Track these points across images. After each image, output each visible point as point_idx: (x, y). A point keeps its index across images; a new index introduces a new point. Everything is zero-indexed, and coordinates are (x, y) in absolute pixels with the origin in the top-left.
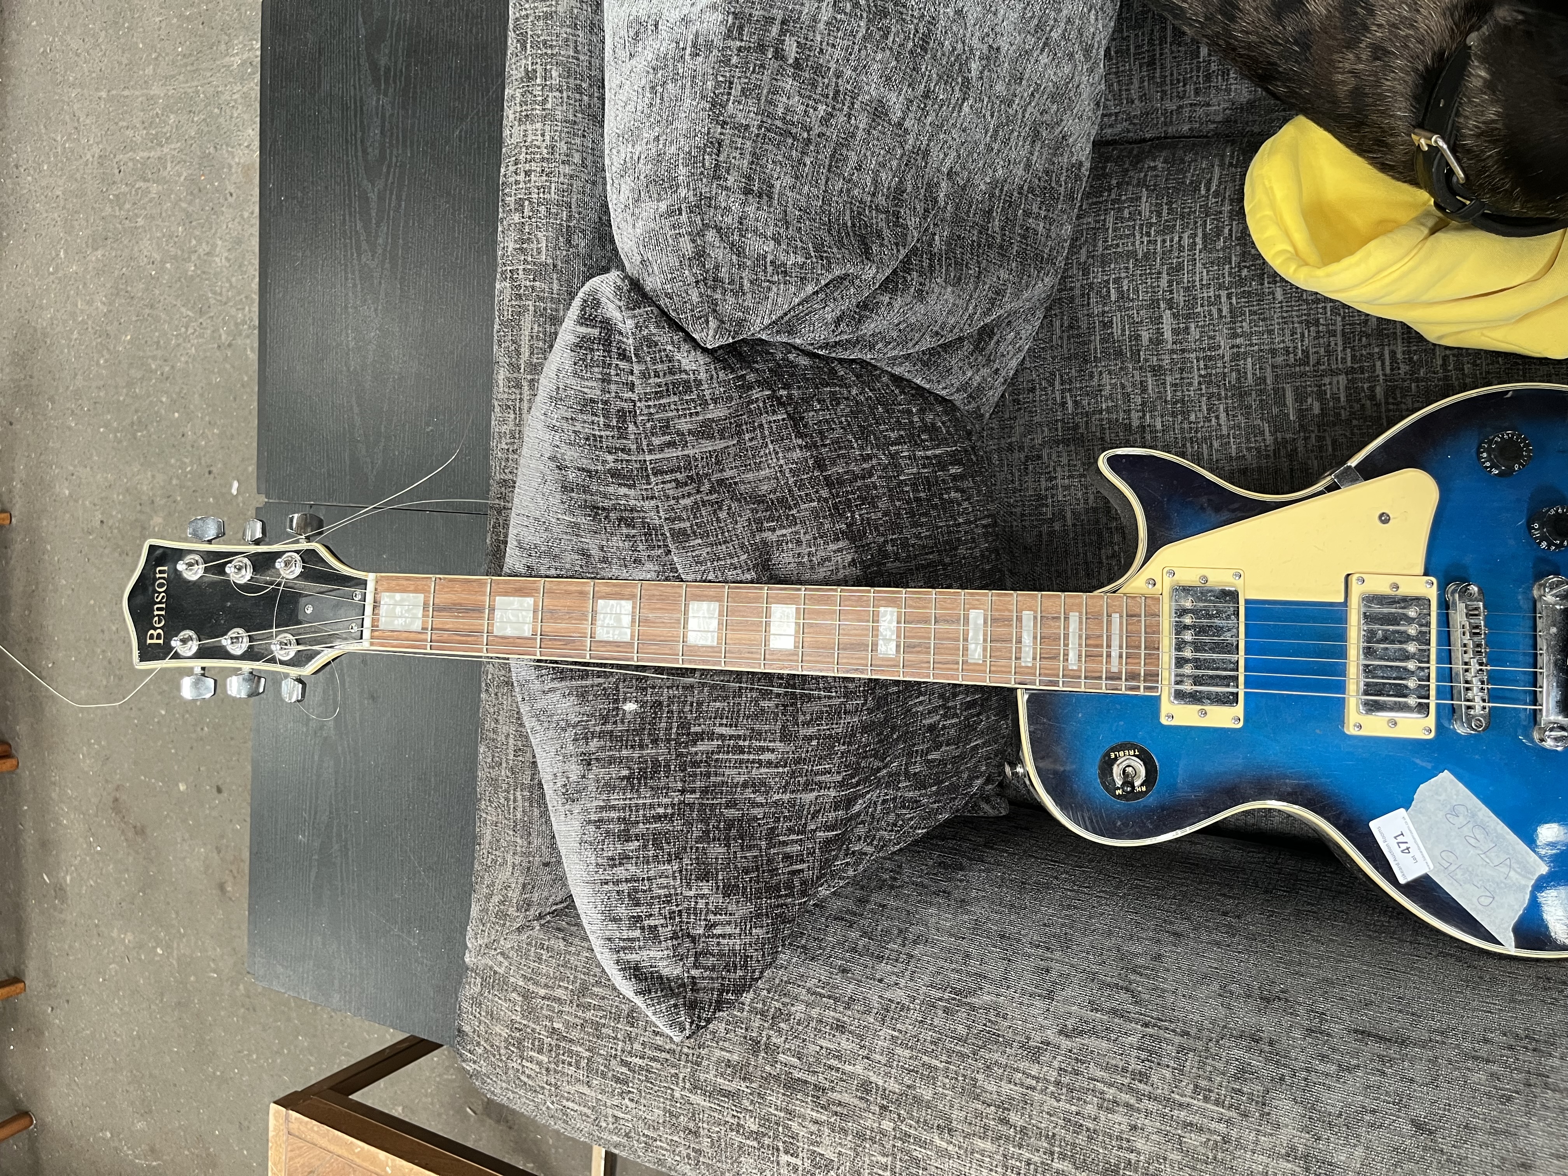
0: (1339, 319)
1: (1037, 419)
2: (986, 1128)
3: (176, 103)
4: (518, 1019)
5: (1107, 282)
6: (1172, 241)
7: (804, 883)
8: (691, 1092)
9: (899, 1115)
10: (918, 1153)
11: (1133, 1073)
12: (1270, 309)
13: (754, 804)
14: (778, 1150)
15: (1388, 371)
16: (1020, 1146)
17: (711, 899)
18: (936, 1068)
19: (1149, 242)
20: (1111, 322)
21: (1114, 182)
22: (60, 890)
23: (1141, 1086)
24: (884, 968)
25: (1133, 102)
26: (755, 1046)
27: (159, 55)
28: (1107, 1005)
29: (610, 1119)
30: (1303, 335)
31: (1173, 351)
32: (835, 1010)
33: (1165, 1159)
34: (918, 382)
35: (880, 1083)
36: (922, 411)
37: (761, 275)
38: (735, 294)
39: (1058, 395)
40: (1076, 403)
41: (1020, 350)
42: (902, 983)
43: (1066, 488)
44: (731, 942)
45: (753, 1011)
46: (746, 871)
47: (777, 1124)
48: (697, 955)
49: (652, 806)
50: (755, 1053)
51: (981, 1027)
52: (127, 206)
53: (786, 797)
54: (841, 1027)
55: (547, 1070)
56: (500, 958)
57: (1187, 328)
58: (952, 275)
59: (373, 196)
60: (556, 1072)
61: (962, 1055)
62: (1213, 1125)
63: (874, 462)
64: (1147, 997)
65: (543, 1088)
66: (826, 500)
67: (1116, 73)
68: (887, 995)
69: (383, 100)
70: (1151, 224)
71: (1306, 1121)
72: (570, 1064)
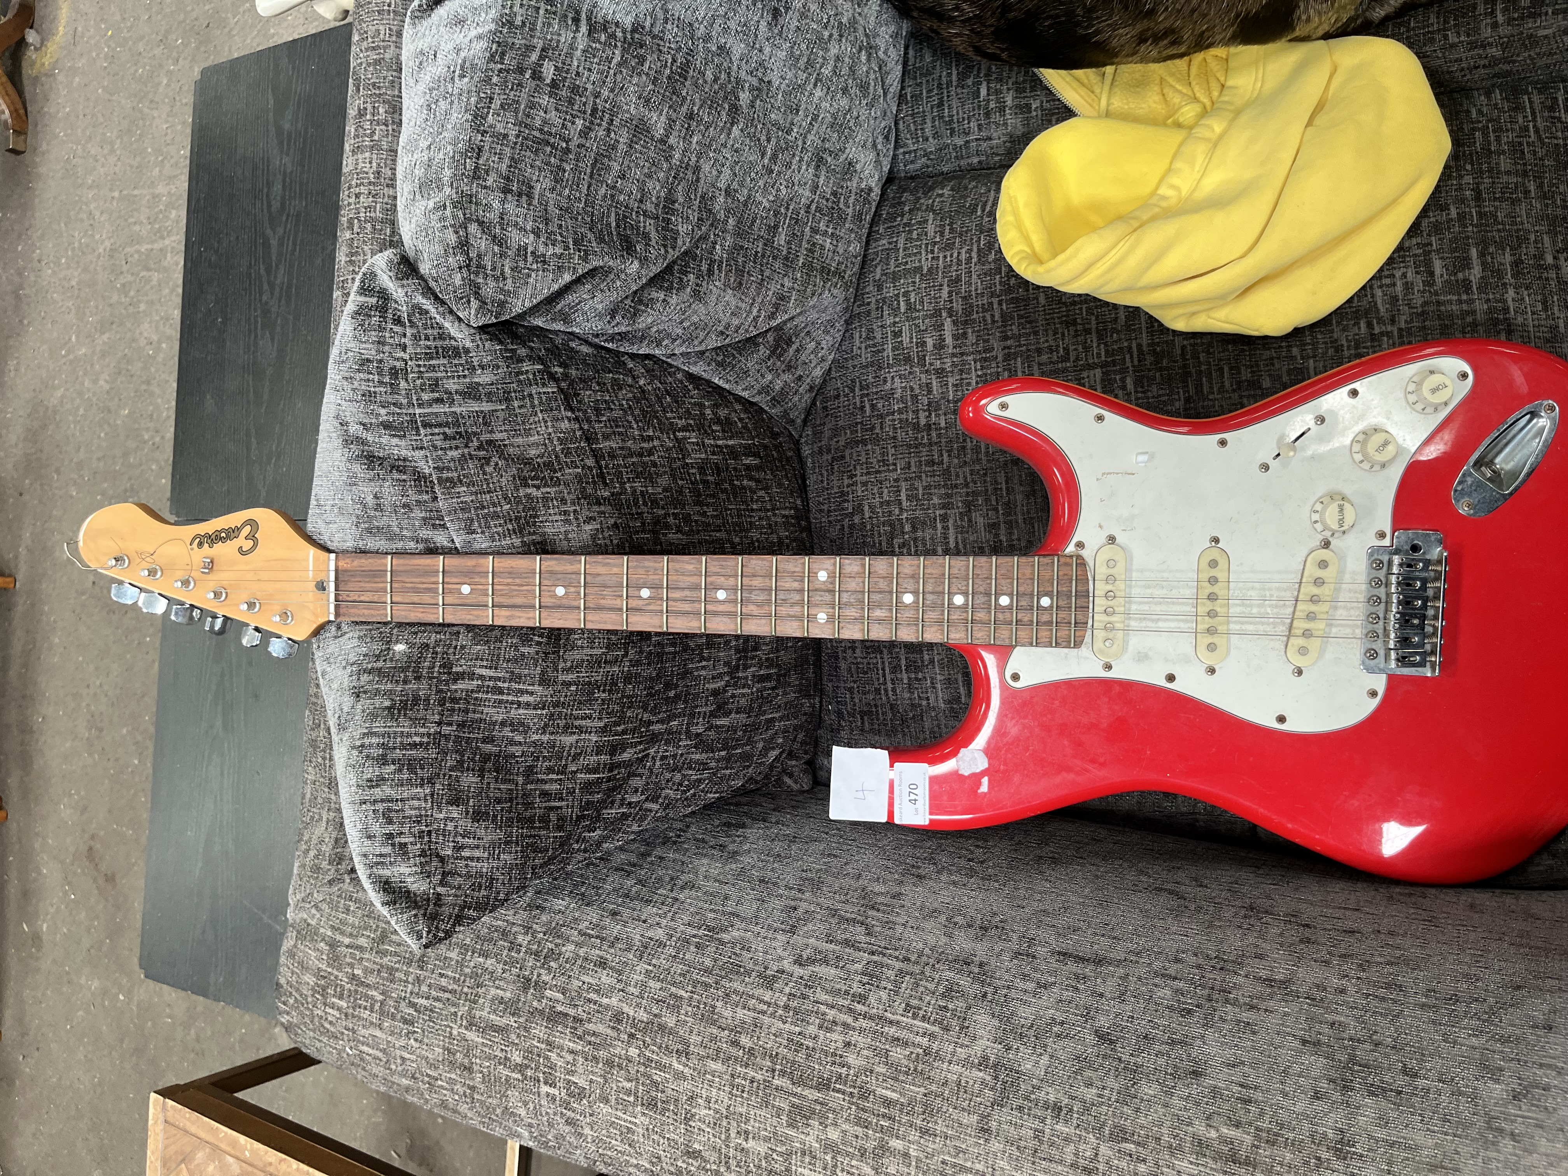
0: (1093, 318)
1: (841, 423)
2: (718, 1051)
3: (177, 200)
4: (324, 967)
5: (897, 295)
6: (951, 256)
7: (561, 819)
8: (466, 1029)
9: (644, 1042)
10: (658, 1076)
11: (854, 995)
12: (1034, 313)
13: (512, 743)
14: (539, 1081)
15: (1136, 363)
16: (747, 1066)
17: (460, 823)
18: (681, 998)
19: (933, 258)
20: (901, 331)
21: (907, 208)
22: (36, 938)
23: (859, 1007)
24: (650, 910)
25: (927, 140)
26: (526, 984)
27: (165, 158)
28: (840, 936)
29: (399, 1061)
30: (1063, 334)
31: (954, 355)
32: (600, 949)
33: (872, 1072)
34: (716, 381)
35: (631, 1013)
36: (716, 406)
37: (521, 264)
38: (497, 279)
39: (858, 400)
40: (873, 406)
41: (823, 360)
42: (664, 922)
43: (864, 484)
44: (479, 865)
45: (529, 952)
46: (499, 801)
47: (539, 1056)
48: (444, 874)
49: (409, 735)
50: (525, 989)
51: (726, 959)
52: (132, 293)
53: (545, 738)
54: (602, 964)
55: (346, 1015)
56: (313, 911)
57: (965, 333)
58: (732, 280)
59: (274, 242)
60: (353, 1016)
61: (707, 986)
62: (919, 1039)
63: (656, 443)
64: (878, 929)
65: (343, 1033)
66: (590, 468)
67: (912, 115)
68: (650, 934)
69: (286, 159)
70: (935, 243)
71: (1000, 1034)
72: (365, 1008)
